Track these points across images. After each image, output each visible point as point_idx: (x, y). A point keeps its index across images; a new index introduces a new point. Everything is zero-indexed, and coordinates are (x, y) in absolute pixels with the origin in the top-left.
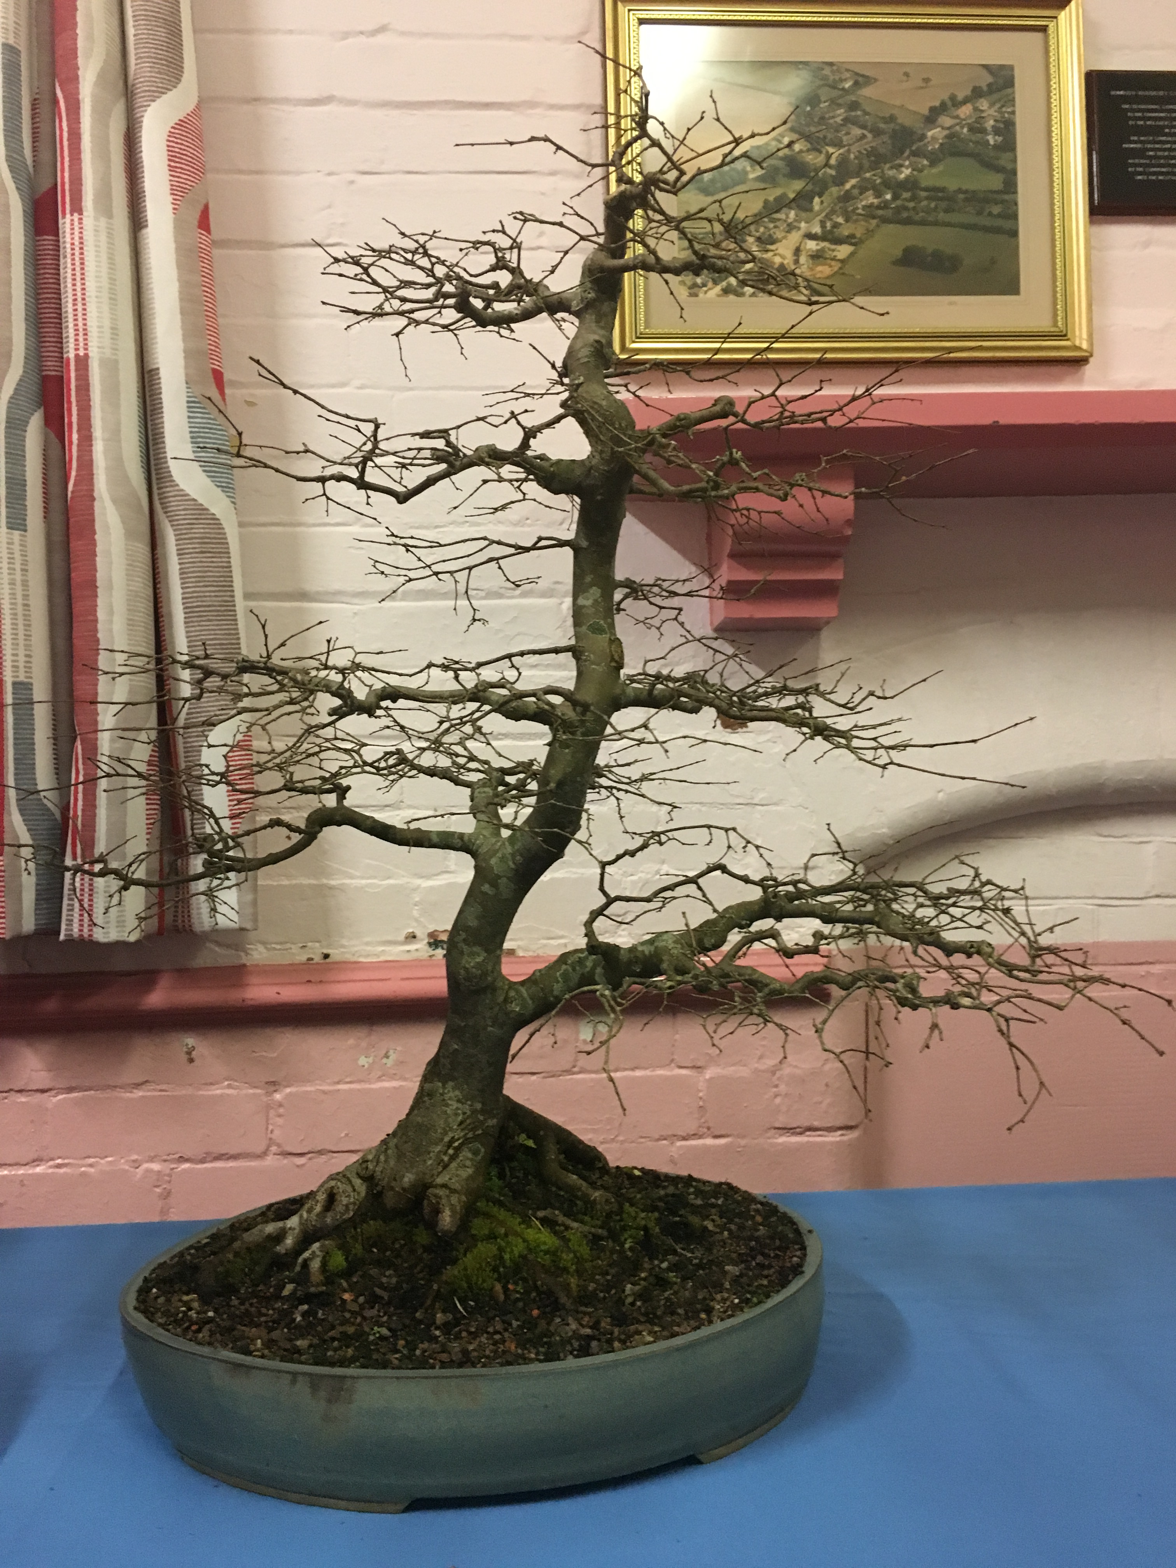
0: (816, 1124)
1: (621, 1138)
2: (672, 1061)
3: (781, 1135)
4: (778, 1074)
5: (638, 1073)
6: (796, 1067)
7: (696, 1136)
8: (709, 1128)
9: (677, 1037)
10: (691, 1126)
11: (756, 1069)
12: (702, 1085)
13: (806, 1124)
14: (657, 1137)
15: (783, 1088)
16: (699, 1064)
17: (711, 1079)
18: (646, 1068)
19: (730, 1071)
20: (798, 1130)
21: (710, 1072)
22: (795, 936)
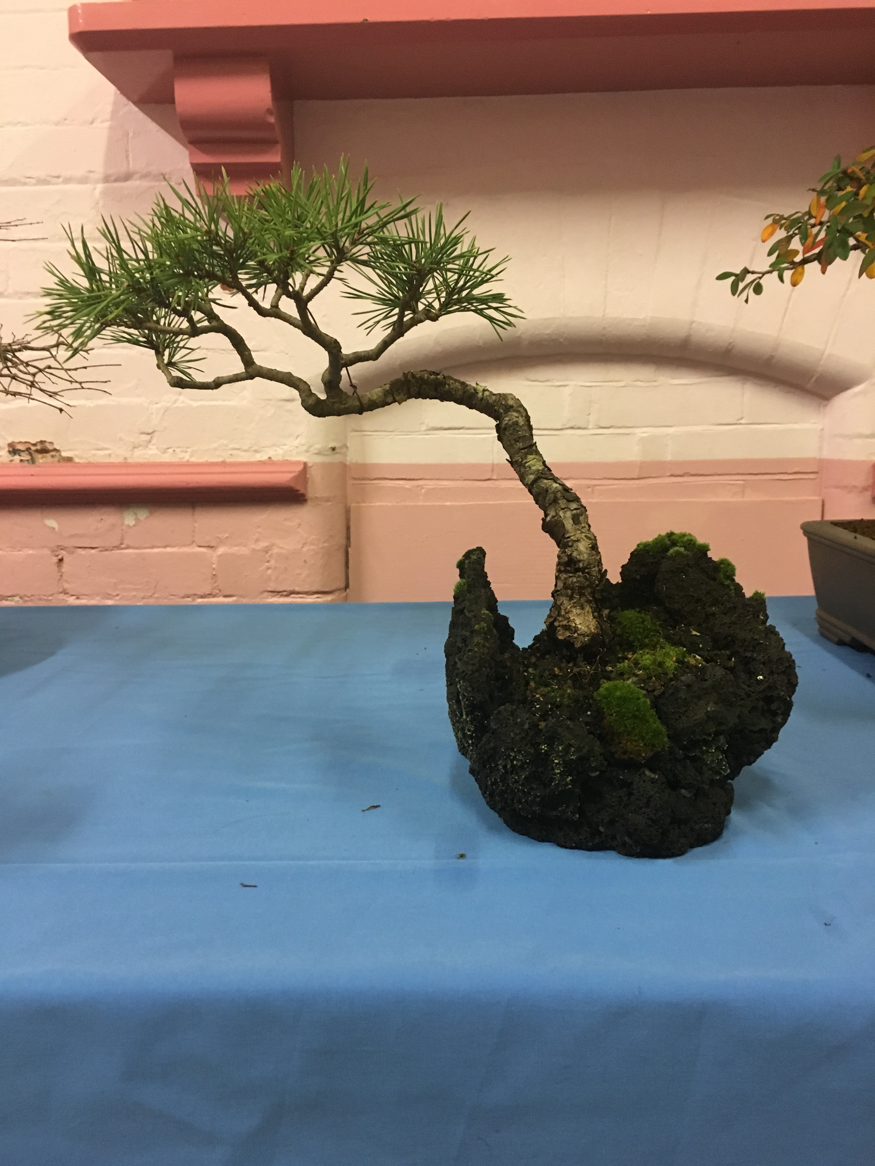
0: (297, 589)
1: (156, 595)
2: (193, 541)
3: (272, 597)
4: (270, 553)
5: (169, 550)
6: (282, 548)
7: (210, 595)
8: (220, 591)
9: (196, 525)
10: (206, 589)
11: (253, 549)
12: (214, 559)
13: (291, 589)
14: (182, 595)
15: (272, 562)
16: (212, 545)
17: (220, 556)
18: (174, 547)
19: (234, 550)
20: (285, 593)
21: (221, 550)
22: (280, 451)
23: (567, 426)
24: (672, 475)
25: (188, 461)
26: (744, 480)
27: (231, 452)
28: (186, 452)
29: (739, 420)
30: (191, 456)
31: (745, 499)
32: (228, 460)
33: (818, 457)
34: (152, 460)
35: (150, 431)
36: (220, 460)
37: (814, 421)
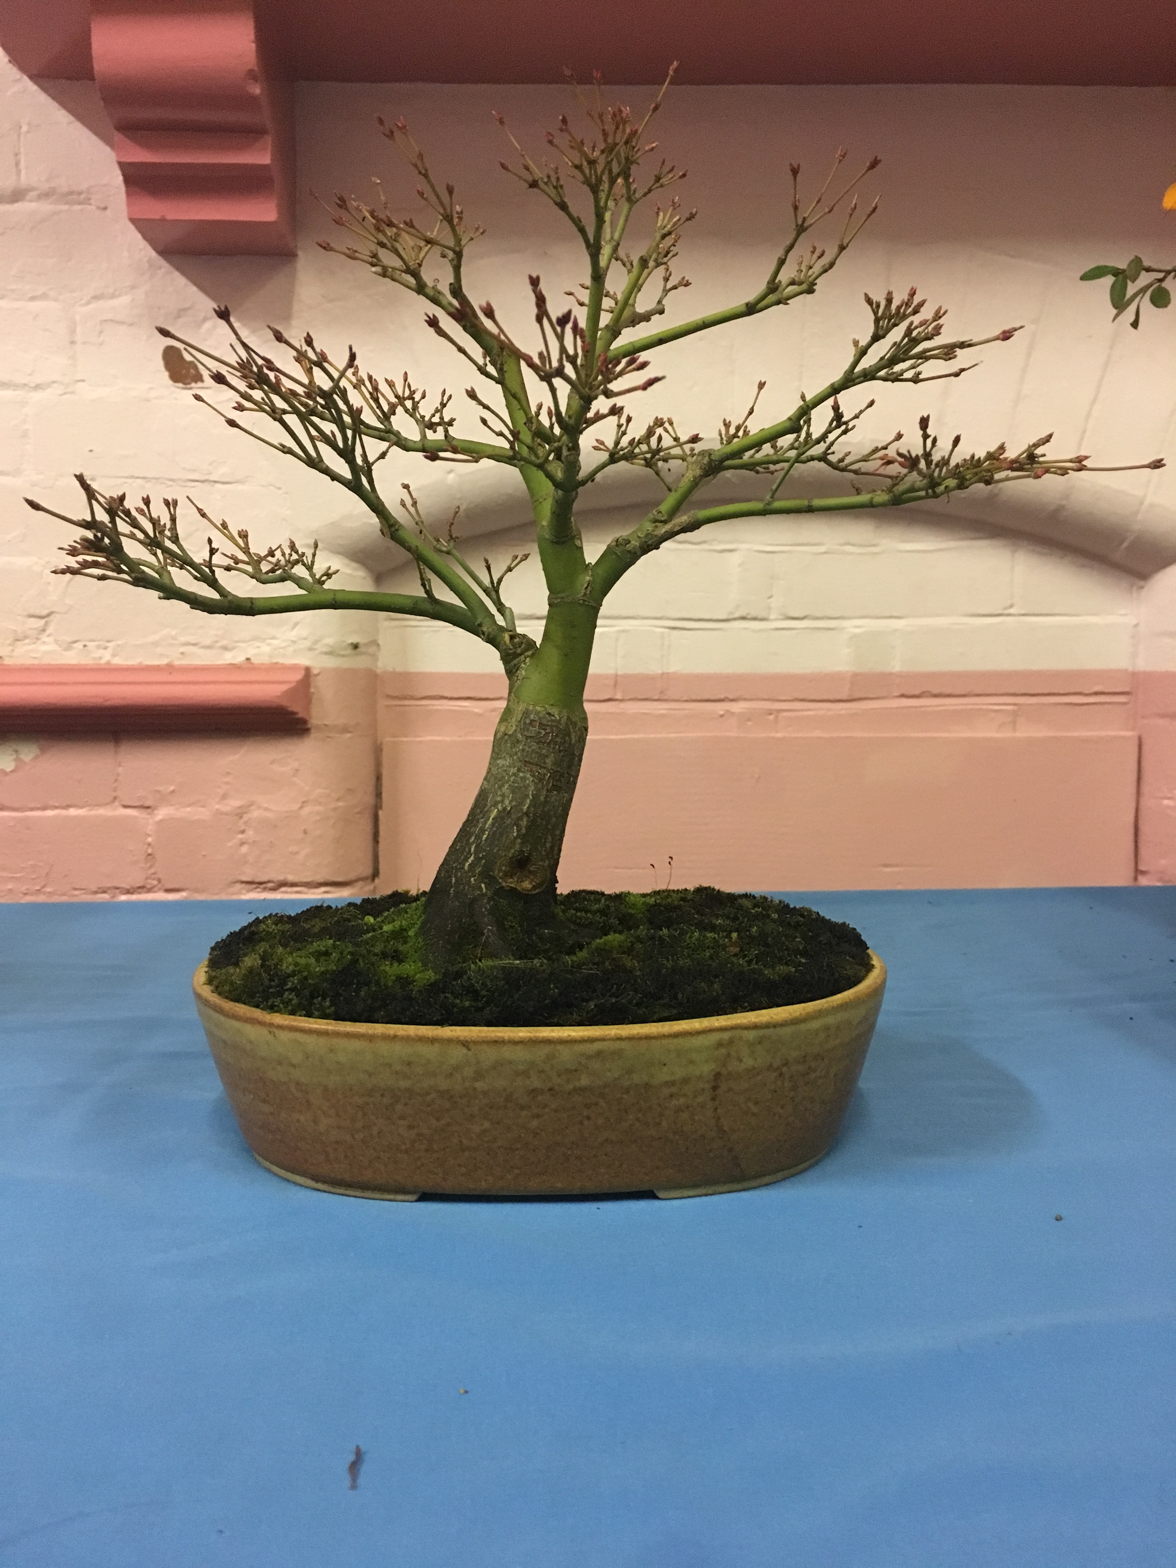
0: (291, 878)
1: (48, 889)
2: (115, 798)
3: (249, 891)
4: (246, 817)
5: (72, 812)
6: (266, 809)
7: (141, 889)
8: (159, 881)
9: (120, 770)
10: (136, 878)
11: (217, 810)
12: (150, 828)
13: (281, 878)
14: (95, 889)
15: (250, 833)
16: (147, 804)
17: (161, 821)
18: (82, 807)
19: (186, 812)
20: (270, 885)
21: (162, 813)
22: (266, 649)
23: (737, 615)
24: (903, 696)
25: (108, 663)
26: (1015, 704)
27: (182, 649)
28: (106, 648)
29: (1005, 609)
30: (114, 655)
31: (1018, 734)
32: (177, 663)
33: (1130, 669)
34: (47, 661)
35: (45, 612)
36: (164, 661)
37: (1123, 612)
